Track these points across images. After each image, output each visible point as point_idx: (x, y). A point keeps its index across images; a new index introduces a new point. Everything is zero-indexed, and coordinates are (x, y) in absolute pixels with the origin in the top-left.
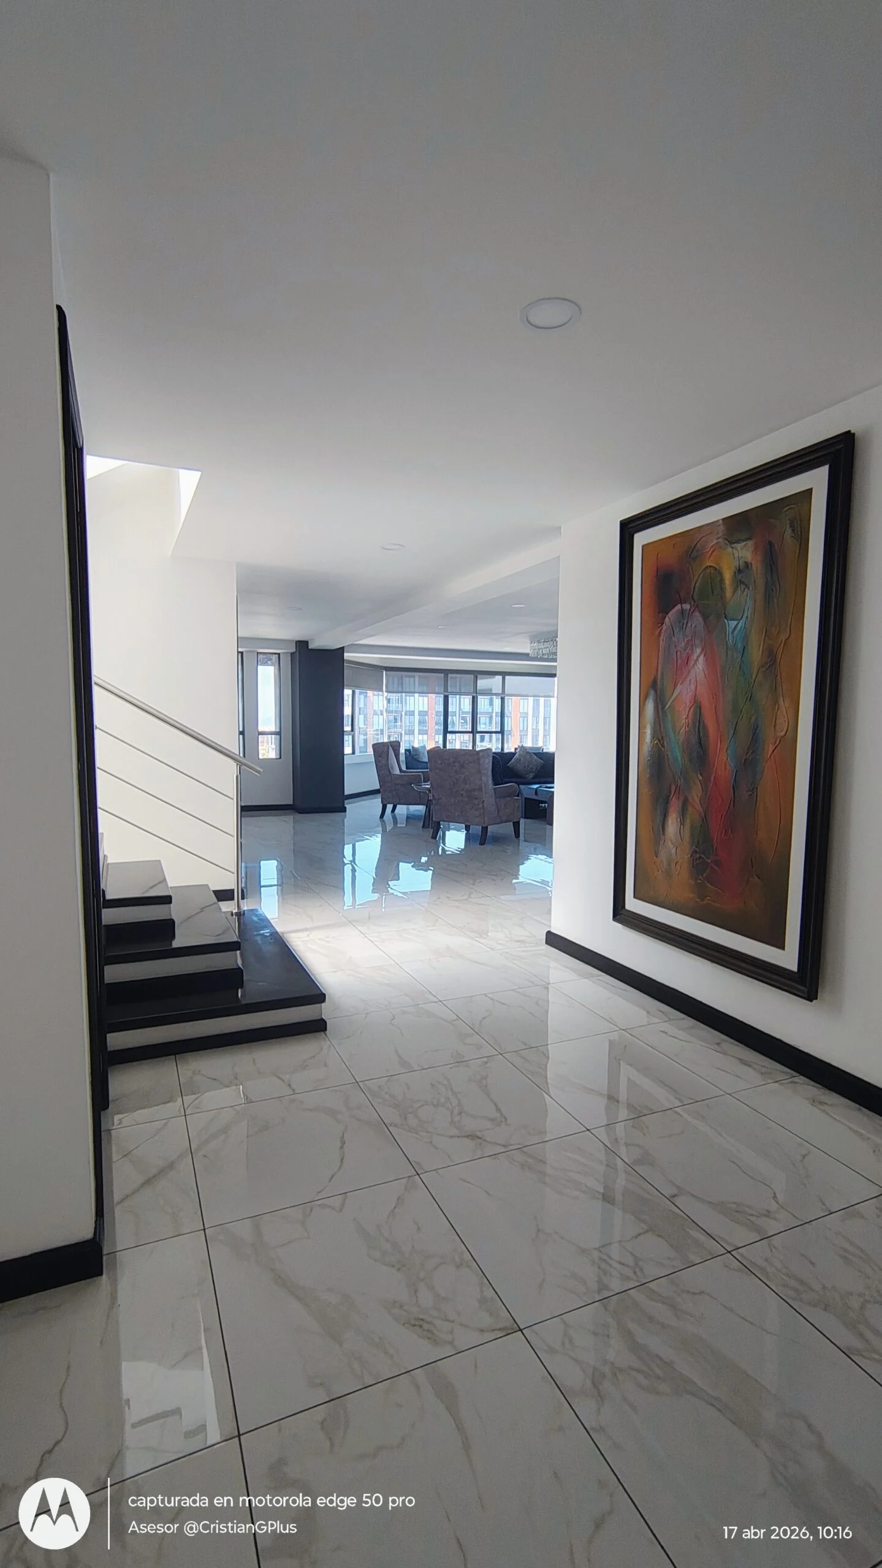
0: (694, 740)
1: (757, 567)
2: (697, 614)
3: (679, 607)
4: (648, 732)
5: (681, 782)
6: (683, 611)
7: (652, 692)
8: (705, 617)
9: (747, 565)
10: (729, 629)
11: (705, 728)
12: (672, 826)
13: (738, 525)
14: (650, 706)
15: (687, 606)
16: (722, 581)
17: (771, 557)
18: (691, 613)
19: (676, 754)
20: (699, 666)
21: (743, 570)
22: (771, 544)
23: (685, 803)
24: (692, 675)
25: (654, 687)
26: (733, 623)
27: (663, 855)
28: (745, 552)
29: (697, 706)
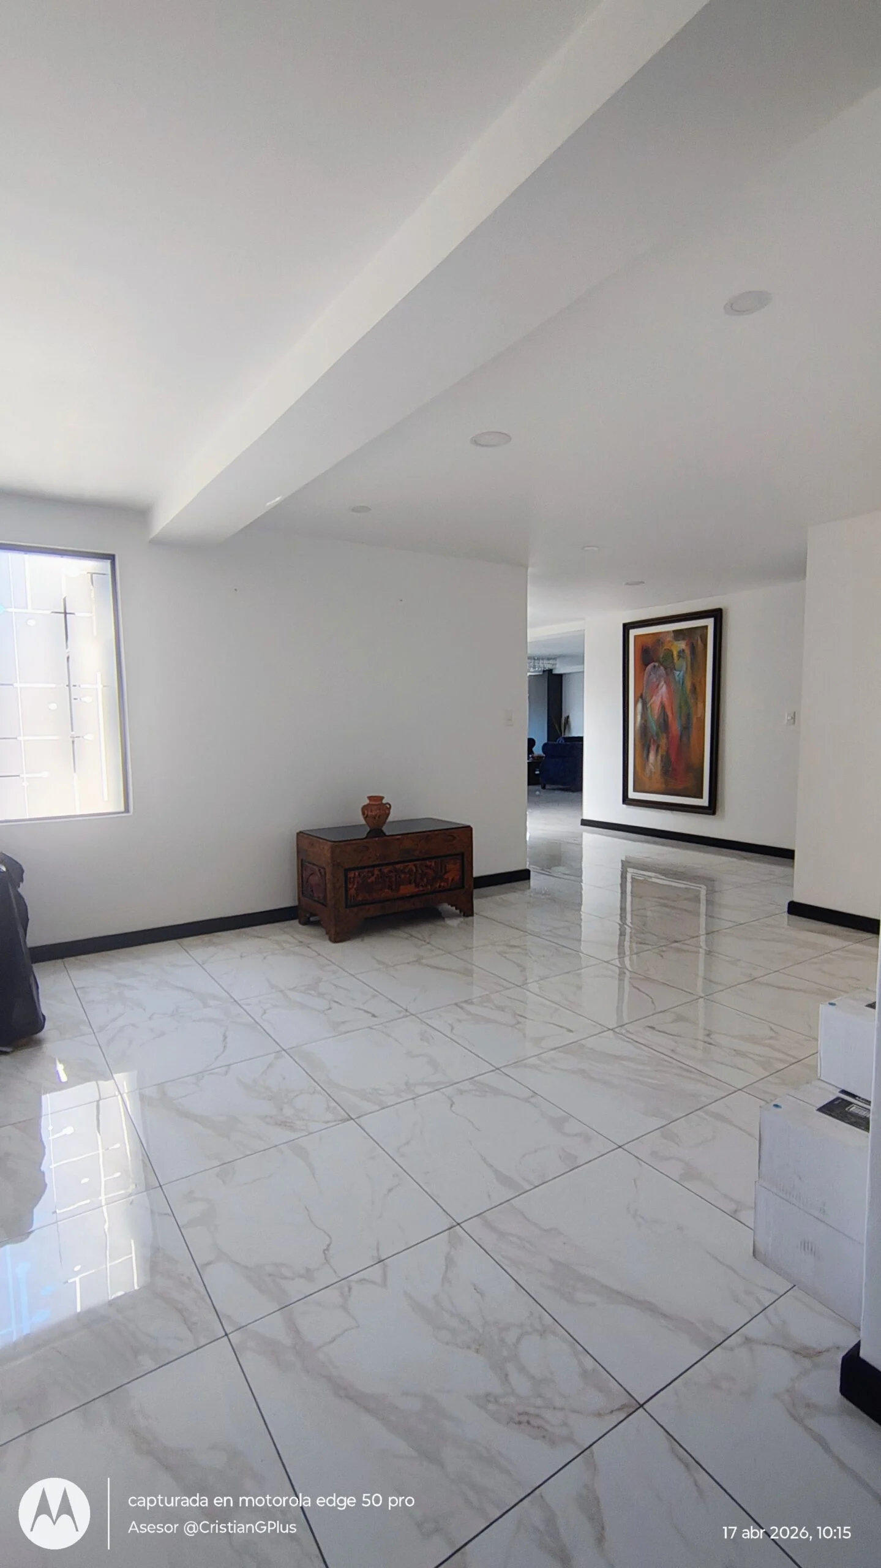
0: (661, 720)
1: (688, 652)
2: (662, 668)
3: (652, 664)
4: (639, 717)
5: (655, 738)
6: (655, 666)
7: (640, 700)
8: (666, 669)
9: (683, 651)
10: (676, 675)
11: (667, 716)
12: (652, 757)
13: (678, 634)
14: (640, 706)
15: (657, 664)
16: (672, 655)
17: (693, 649)
18: (659, 667)
19: (653, 727)
20: (663, 689)
21: (681, 653)
22: (693, 644)
23: (658, 747)
24: (660, 693)
25: (641, 697)
26: (678, 673)
27: (648, 771)
28: (682, 645)
29: (663, 707)
